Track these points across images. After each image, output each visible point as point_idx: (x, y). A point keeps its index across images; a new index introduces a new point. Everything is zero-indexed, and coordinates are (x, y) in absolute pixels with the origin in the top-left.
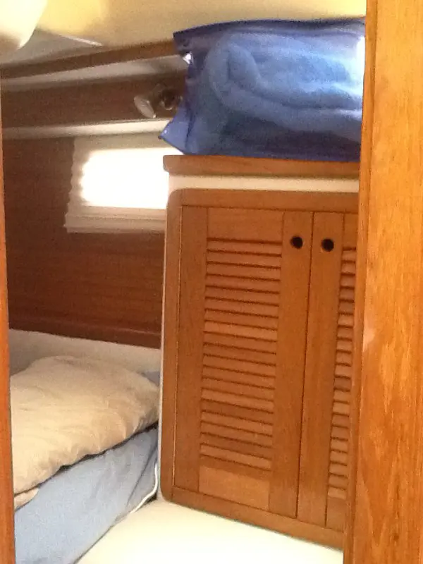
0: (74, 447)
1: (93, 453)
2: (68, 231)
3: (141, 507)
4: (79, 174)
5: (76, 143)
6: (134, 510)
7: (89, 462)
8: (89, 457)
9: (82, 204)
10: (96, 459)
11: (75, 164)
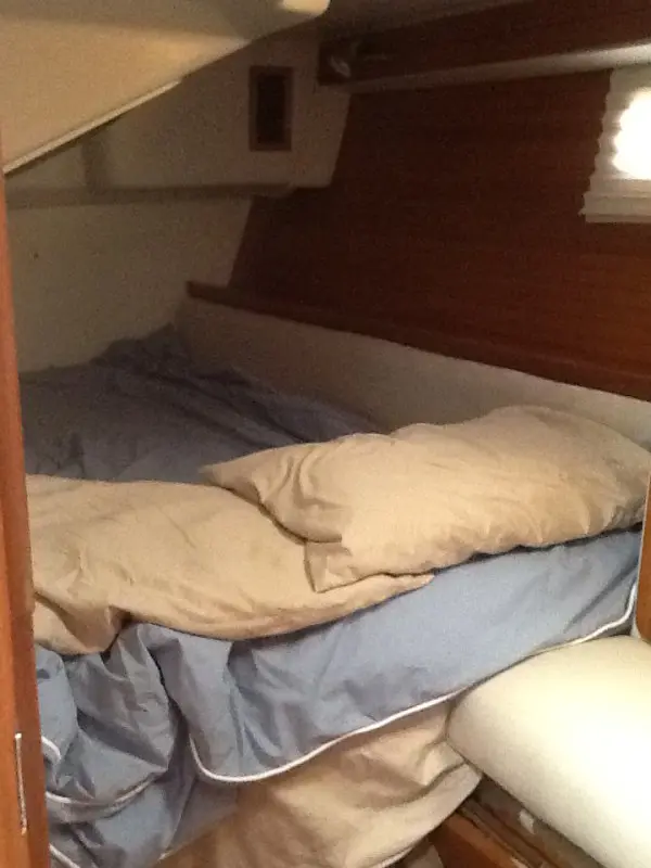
0: (495, 529)
1: (529, 544)
2: (588, 220)
3: (594, 639)
4: (614, 129)
5: (614, 80)
6: (580, 641)
7: (522, 558)
8: (521, 549)
9: (615, 177)
10: (534, 554)
11: (608, 112)
